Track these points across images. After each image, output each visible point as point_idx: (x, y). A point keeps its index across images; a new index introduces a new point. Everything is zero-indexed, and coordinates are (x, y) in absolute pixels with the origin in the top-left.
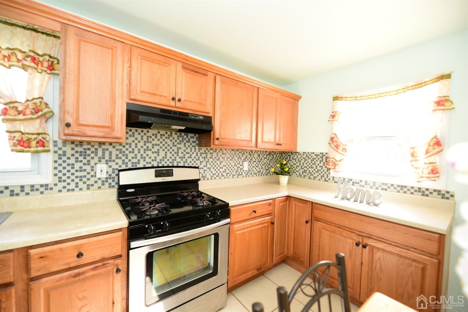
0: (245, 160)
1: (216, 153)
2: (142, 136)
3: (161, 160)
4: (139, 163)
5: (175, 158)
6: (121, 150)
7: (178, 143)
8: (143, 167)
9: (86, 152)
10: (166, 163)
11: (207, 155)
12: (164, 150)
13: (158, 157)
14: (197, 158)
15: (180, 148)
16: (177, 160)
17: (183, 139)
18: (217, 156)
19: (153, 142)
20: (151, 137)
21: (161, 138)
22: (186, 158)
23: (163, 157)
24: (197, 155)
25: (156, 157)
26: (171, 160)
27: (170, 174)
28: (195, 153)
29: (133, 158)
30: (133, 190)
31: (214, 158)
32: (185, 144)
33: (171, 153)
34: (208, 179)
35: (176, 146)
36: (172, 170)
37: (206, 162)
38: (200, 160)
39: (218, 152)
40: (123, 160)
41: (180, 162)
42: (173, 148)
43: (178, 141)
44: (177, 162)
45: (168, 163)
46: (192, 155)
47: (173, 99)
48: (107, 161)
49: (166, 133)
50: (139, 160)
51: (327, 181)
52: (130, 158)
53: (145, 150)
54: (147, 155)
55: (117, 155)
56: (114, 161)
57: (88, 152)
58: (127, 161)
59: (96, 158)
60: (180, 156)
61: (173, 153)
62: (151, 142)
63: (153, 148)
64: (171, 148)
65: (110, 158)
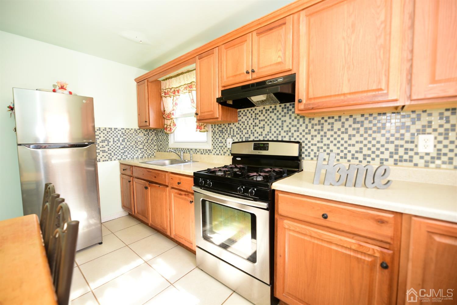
0: (423, 131)
1: (340, 123)
2: (252, 114)
3: (266, 135)
4: (250, 138)
5: (280, 132)
6: (239, 127)
7: (282, 116)
8: (252, 140)
9: (222, 131)
10: (270, 137)
11: (322, 127)
12: (268, 125)
13: (263, 132)
14: (307, 131)
15: (285, 121)
16: (282, 135)
17: (288, 110)
18: (343, 126)
19: (260, 118)
20: (258, 114)
21: (266, 113)
22: (292, 131)
23: (268, 132)
24: (307, 128)
25: (262, 132)
26: (275, 135)
27: (266, 147)
28: (304, 126)
29: (246, 133)
30: (240, 159)
31: (335, 129)
32: (290, 115)
33: (275, 127)
35: (280, 119)
36: (268, 144)
37: (322, 136)
38: (312, 134)
39: (343, 119)
40: (240, 136)
41: (285, 137)
42: (278, 122)
43: (283, 114)
44: (282, 137)
45: (273, 136)
46: (300, 128)
47: (248, 72)
48: (232, 136)
49: (271, 107)
50: (250, 135)
52: (244, 134)
53: (253, 126)
54: (255, 131)
55: (237, 132)
56: (235, 136)
57: (224, 130)
58: (242, 136)
59: (227, 134)
60: (284, 130)
61: (278, 127)
62: (258, 119)
63: (260, 123)
64: (275, 122)
65: (234, 134)
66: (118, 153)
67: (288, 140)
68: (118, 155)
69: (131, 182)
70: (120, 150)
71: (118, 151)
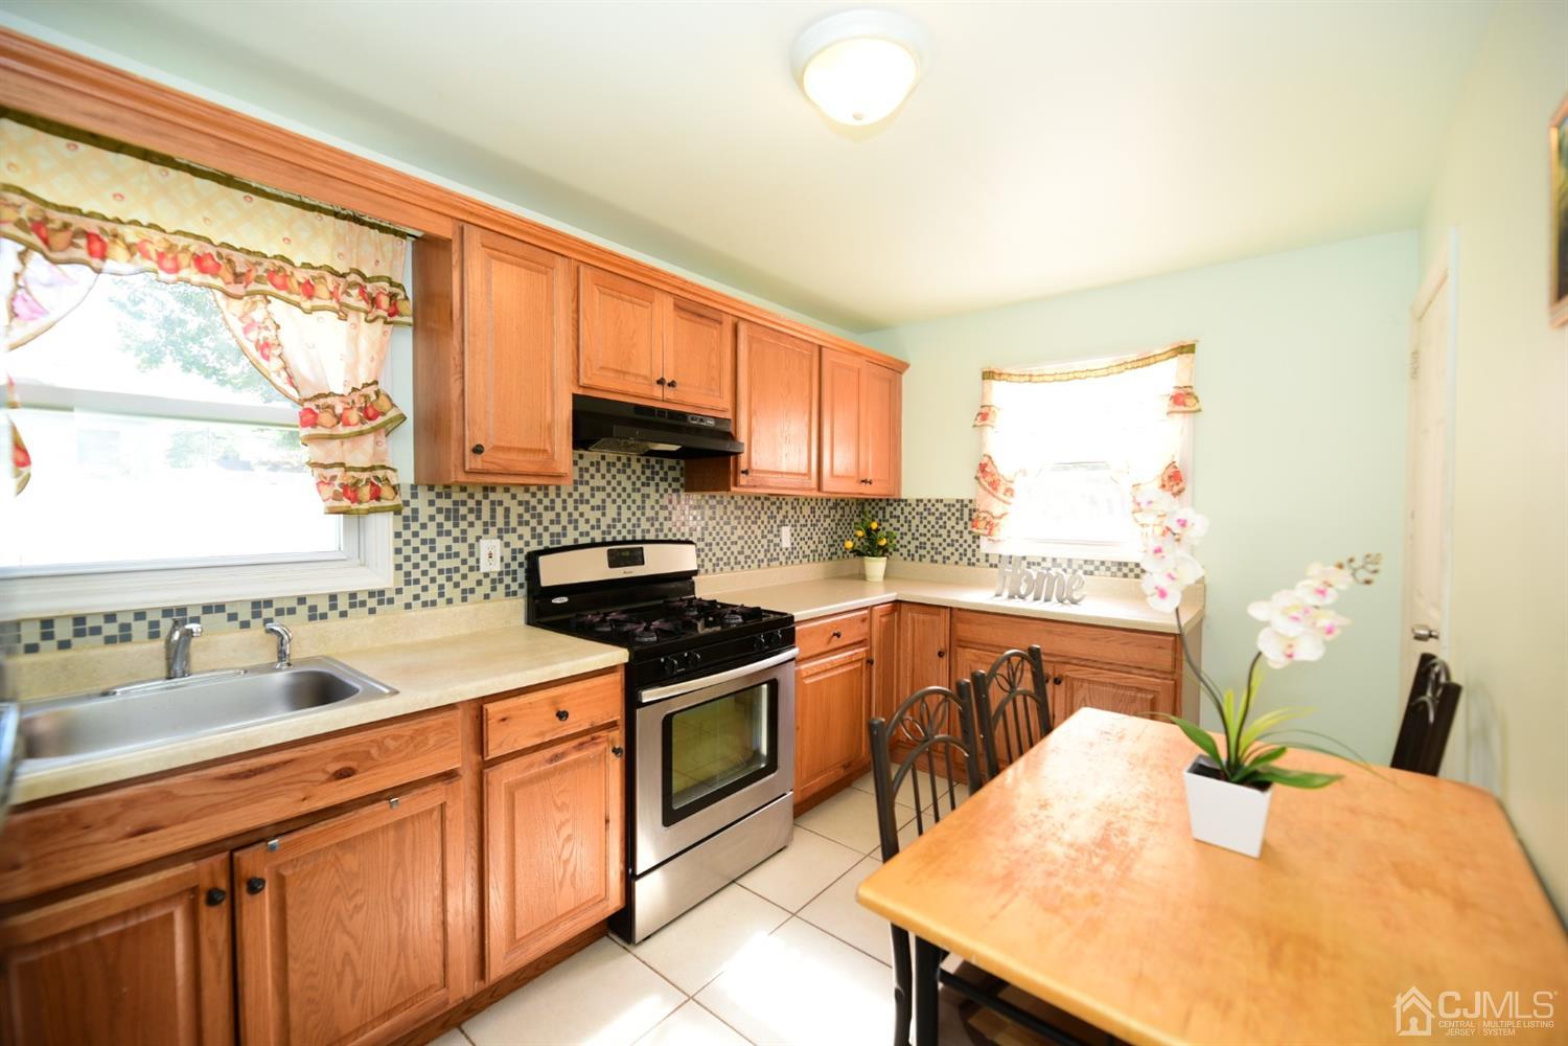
0: (783, 523)
1: (722, 506)
3: (609, 526)
4: (565, 535)
5: (639, 519)
6: (527, 503)
7: (643, 484)
8: (572, 543)
9: (457, 511)
10: (619, 532)
11: (703, 513)
12: (614, 502)
13: (602, 519)
14: (683, 519)
15: (648, 496)
16: (643, 527)
17: (653, 473)
18: (725, 513)
19: (593, 483)
20: (587, 470)
21: (609, 471)
22: (661, 519)
23: (614, 520)
24: (683, 513)
25: (598, 520)
26: (629, 526)
27: (637, 558)
28: (679, 508)
29: (552, 522)
30: (566, 599)
31: (718, 518)
32: (657, 485)
33: (629, 508)
34: (707, 571)
35: (639, 490)
36: (642, 548)
38: (690, 524)
40: (534, 529)
41: (648, 531)
42: (634, 496)
43: (643, 479)
44: (643, 531)
45: (624, 532)
46: (673, 512)
47: (661, 382)
48: (500, 530)
49: (619, 459)
50: (564, 528)
51: (974, 564)
52: (546, 523)
53: (576, 501)
54: (582, 515)
55: (520, 516)
56: (514, 530)
57: (463, 510)
58: (540, 529)
59: (479, 525)
60: (647, 515)
61: (634, 508)
62: (587, 483)
63: (593, 496)
64: (629, 496)
65: (507, 523)
67: (653, 538)
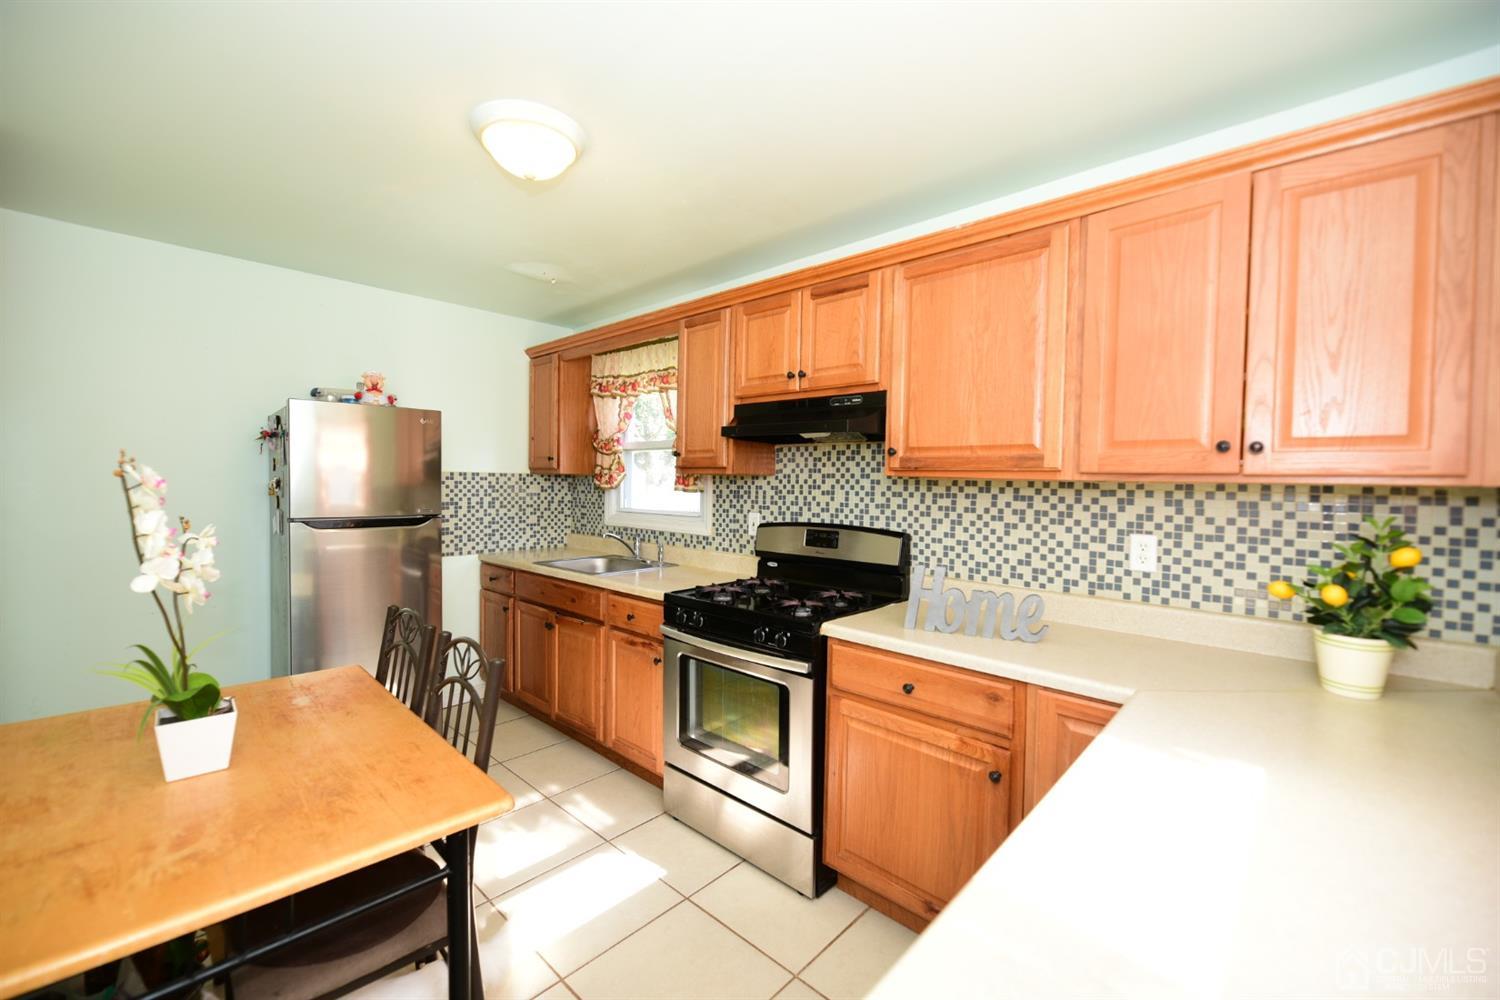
0: (1137, 527)
1: (989, 496)
2: (806, 459)
3: (837, 510)
4: (801, 515)
5: (867, 506)
6: (777, 487)
7: (873, 470)
8: (806, 521)
9: (739, 492)
10: (846, 517)
11: (954, 503)
12: (842, 487)
13: (831, 503)
14: (923, 508)
15: (878, 482)
16: (871, 515)
18: (994, 505)
19: (825, 471)
20: (820, 460)
21: (839, 459)
22: (893, 506)
23: (842, 505)
24: (922, 502)
25: (827, 504)
26: (857, 512)
27: (832, 542)
28: (917, 495)
29: (792, 503)
30: (776, 565)
31: (980, 510)
33: (857, 494)
34: (958, 575)
35: (868, 476)
36: (837, 533)
37: (953, 522)
38: (933, 516)
39: (995, 490)
40: (780, 508)
41: (878, 518)
42: (863, 482)
43: (873, 464)
44: (872, 518)
45: (851, 517)
46: (909, 500)
47: (791, 376)
48: (760, 507)
49: (848, 447)
50: (801, 509)
52: (788, 504)
53: (810, 487)
54: (814, 498)
55: (772, 497)
56: (768, 508)
57: (742, 492)
58: (784, 509)
59: (749, 501)
60: (876, 502)
61: (862, 494)
62: (820, 471)
63: (824, 482)
64: (857, 482)
65: (764, 503)
66: (477, 536)
67: (884, 527)
68: (478, 540)
69: (510, 611)
70: (481, 527)
71: (478, 531)
